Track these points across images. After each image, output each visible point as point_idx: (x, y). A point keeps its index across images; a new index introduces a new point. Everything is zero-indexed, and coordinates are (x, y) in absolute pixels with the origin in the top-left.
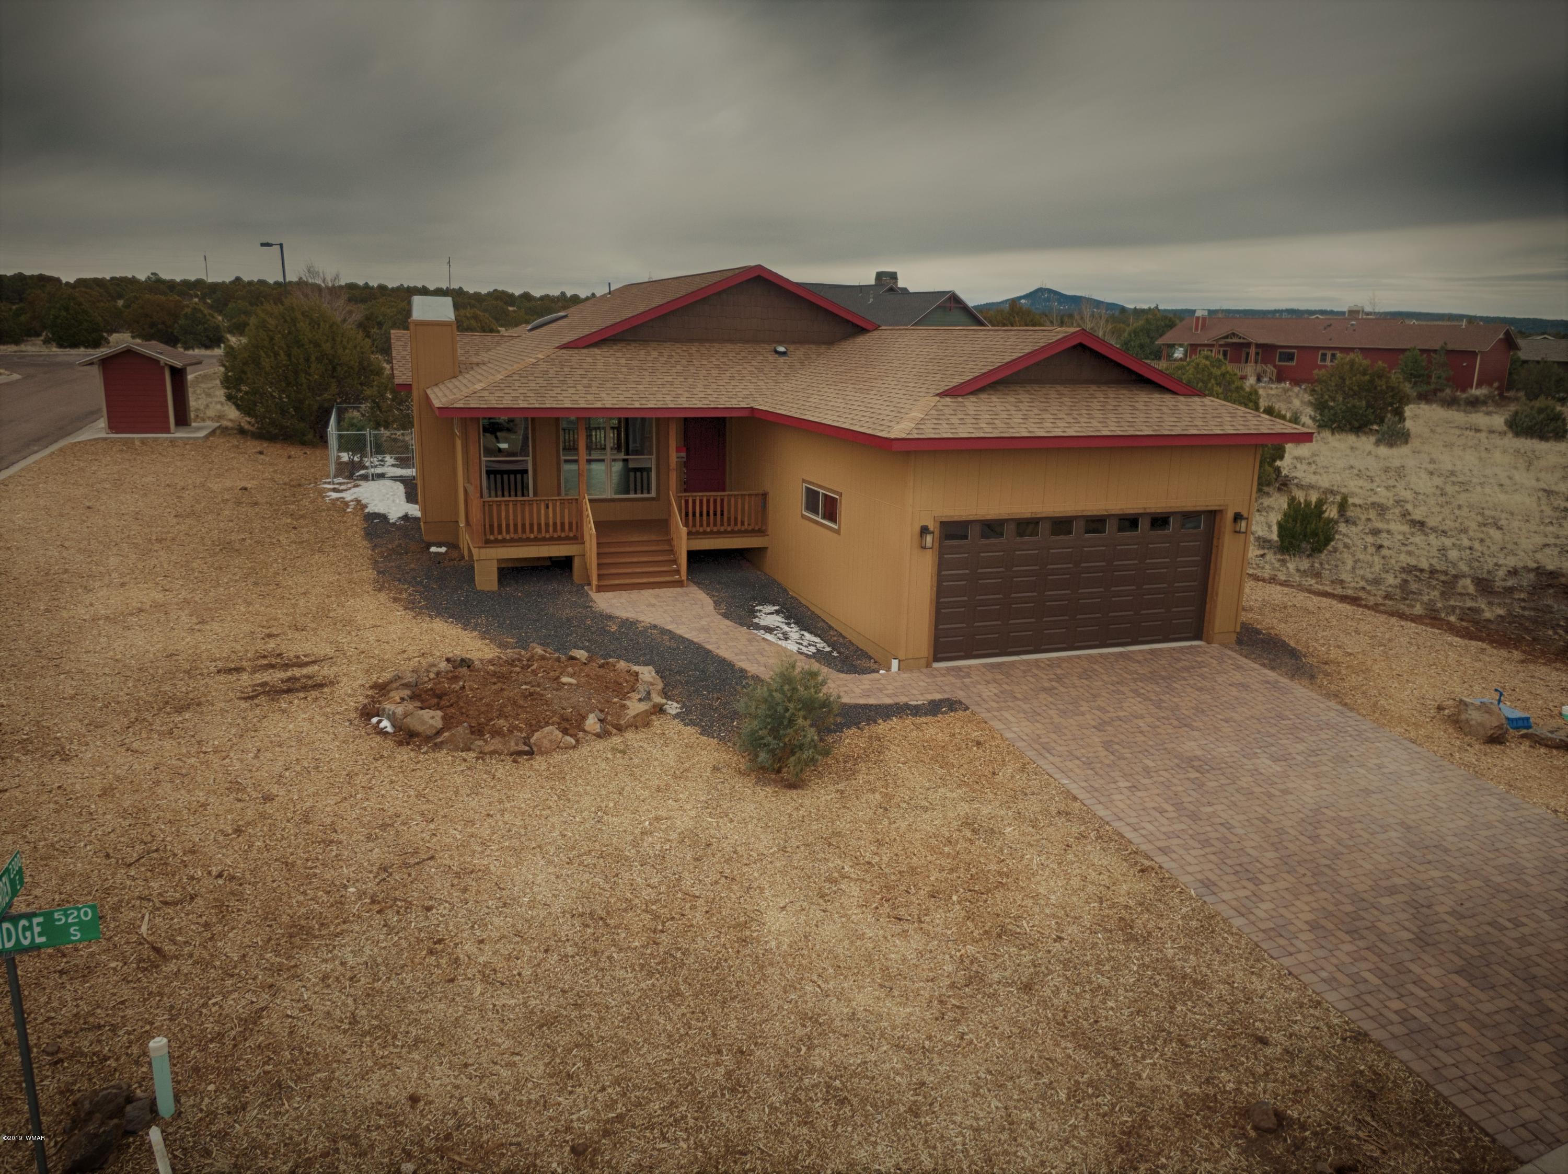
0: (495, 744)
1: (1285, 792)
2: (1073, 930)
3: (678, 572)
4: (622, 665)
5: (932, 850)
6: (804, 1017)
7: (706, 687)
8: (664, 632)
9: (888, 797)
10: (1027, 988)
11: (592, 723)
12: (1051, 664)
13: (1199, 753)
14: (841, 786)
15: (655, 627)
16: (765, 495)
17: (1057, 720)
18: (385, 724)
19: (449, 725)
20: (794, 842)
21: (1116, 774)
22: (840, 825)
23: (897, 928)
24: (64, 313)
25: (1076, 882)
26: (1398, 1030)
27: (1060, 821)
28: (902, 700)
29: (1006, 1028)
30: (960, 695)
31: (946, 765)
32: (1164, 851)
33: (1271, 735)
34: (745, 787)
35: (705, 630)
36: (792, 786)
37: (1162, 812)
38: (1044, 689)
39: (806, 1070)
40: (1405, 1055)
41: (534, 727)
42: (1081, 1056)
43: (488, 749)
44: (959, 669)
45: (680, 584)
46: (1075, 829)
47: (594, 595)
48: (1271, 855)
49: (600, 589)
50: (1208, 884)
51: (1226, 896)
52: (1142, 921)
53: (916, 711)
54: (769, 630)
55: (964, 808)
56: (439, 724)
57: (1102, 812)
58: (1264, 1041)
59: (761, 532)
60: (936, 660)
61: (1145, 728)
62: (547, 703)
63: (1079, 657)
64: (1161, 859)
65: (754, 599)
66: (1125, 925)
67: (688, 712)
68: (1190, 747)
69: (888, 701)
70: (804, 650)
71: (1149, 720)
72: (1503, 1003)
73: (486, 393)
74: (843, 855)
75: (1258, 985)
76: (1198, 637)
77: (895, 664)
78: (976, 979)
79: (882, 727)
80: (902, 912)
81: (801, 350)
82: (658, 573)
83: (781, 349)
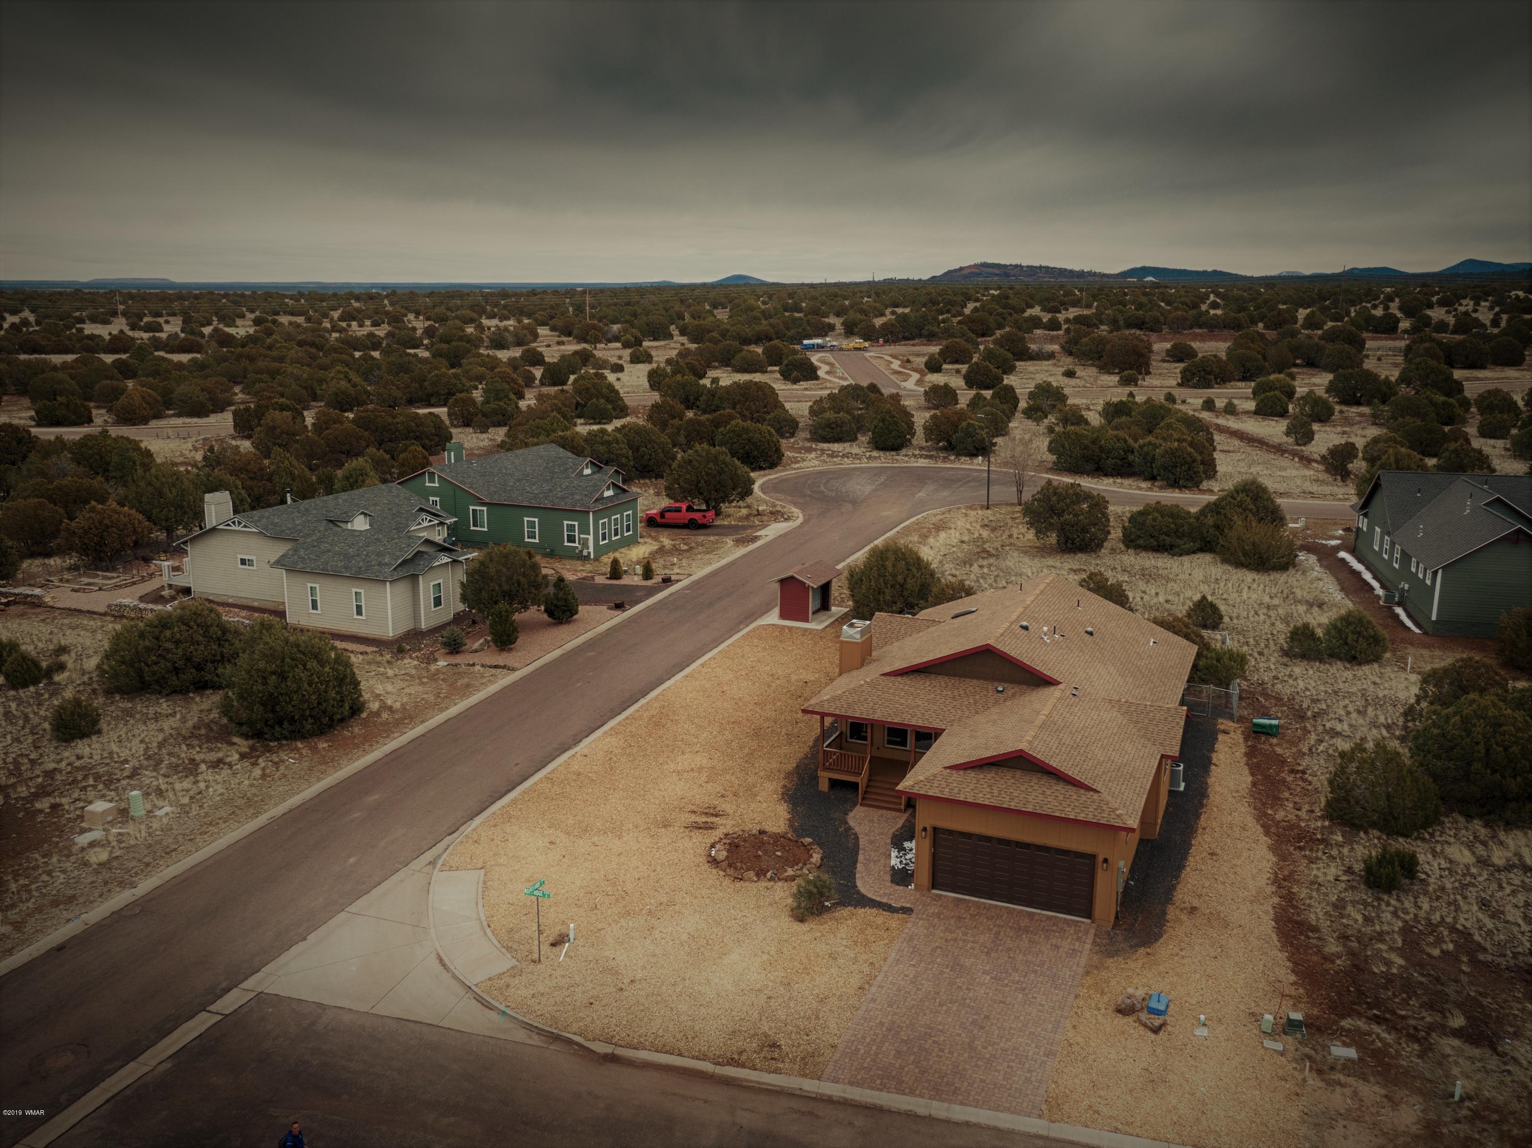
0: (732, 872)
4: (815, 851)
5: (807, 957)
7: (834, 871)
8: (856, 838)
9: (823, 936)
14: (815, 927)
15: (855, 834)
17: (937, 932)
18: (713, 852)
19: (726, 859)
20: (770, 938)
21: (916, 959)
22: (793, 938)
27: (865, 965)
31: (862, 933)
32: (880, 987)
34: (784, 916)
35: (873, 842)
36: (801, 921)
37: (906, 976)
41: (748, 870)
43: (730, 873)
47: (853, 809)
49: (856, 805)
50: (873, 1000)
51: (872, 1005)
53: (888, 908)
54: (901, 850)
55: (841, 949)
56: (723, 858)
57: (885, 968)
60: (933, 888)
61: (967, 948)
62: (760, 861)
63: (1007, 908)
64: (874, 988)
70: (897, 866)
71: (978, 945)
76: (1089, 916)
77: (913, 885)
81: (1011, 689)
82: (893, 803)
83: (1000, 689)
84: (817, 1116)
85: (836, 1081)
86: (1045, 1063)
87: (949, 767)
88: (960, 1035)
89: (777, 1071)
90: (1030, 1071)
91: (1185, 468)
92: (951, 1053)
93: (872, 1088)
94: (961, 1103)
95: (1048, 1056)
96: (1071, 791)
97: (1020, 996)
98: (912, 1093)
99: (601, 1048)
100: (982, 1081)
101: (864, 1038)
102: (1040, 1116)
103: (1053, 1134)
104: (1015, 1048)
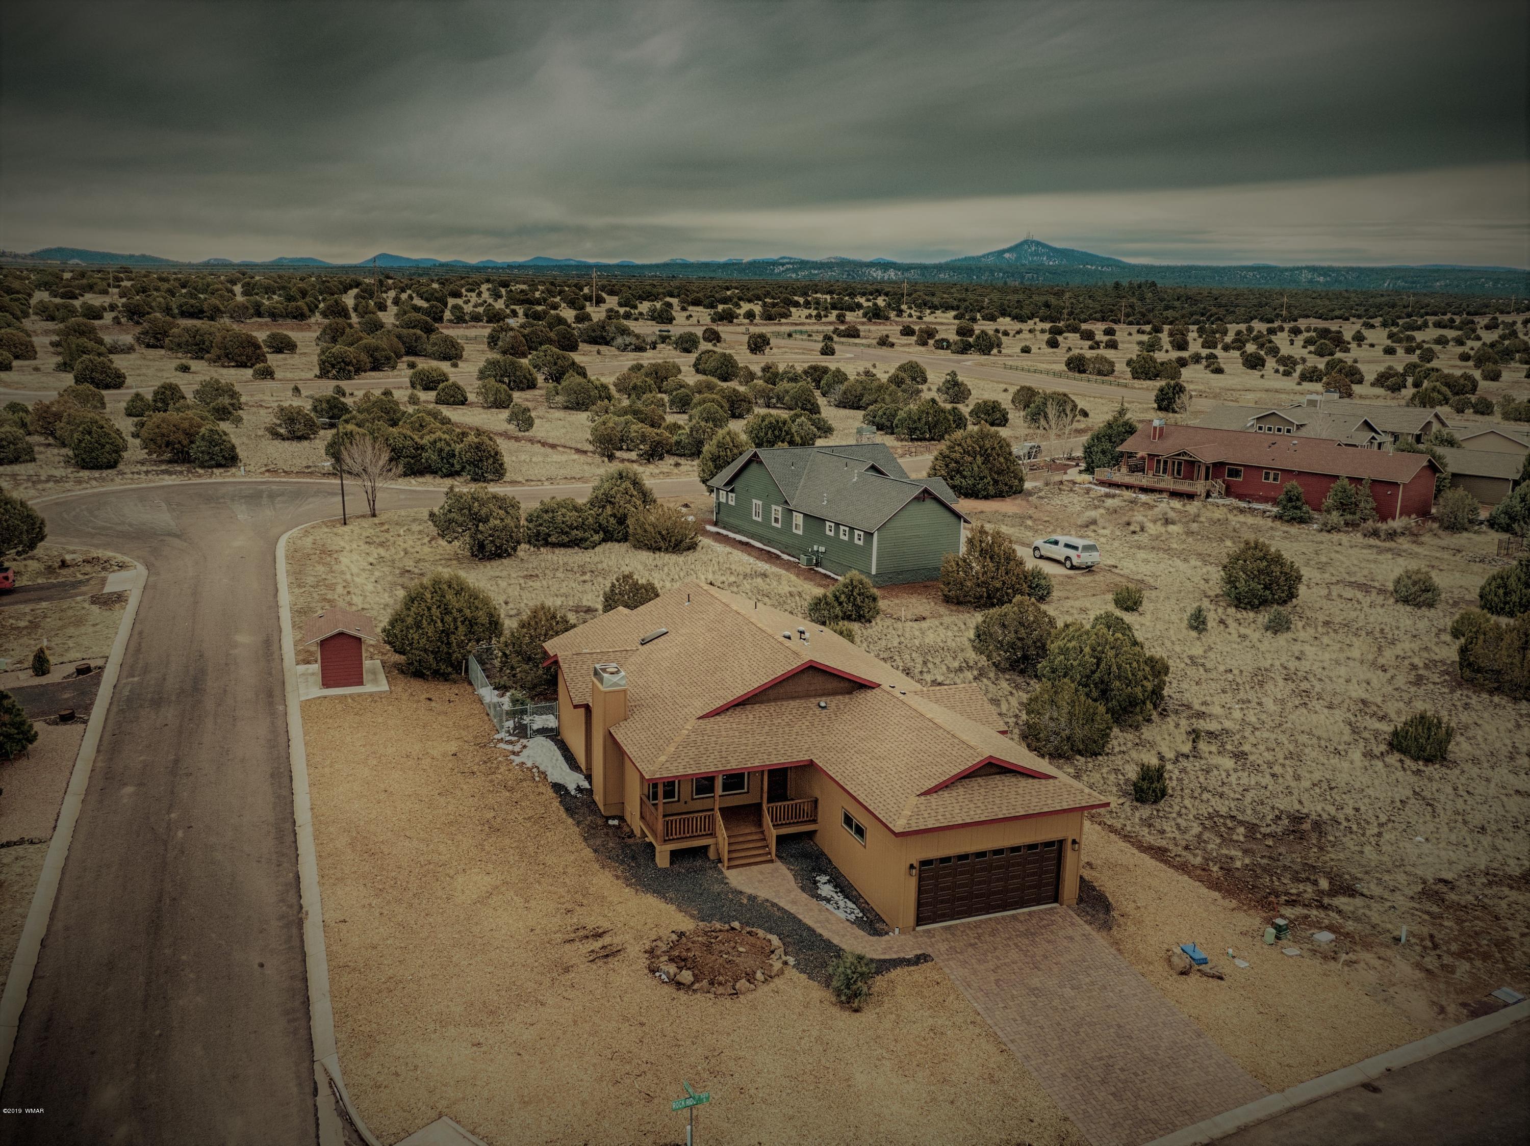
0: (721, 990)
1: (1073, 1008)
2: (971, 1079)
3: (770, 853)
4: (761, 933)
5: (918, 1044)
6: (875, 1115)
7: (804, 947)
8: (774, 905)
9: (898, 1016)
10: (952, 1102)
11: (759, 975)
12: (977, 925)
13: (1039, 985)
14: (877, 1010)
15: (767, 900)
16: (816, 801)
17: (976, 966)
18: (663, 977)
19: (697, 979)
20: (861, 1042)
21: (998, 1000)
22: (880, 1032)
23: (905, 1079)
24: (88, 437)
25: (974, 1057)
26: (1080, 1116)
27: (971, 1027)
28: (902, 955)
29: (943, 1117)
30: (929, 951)
31: (923, 997)
32: (1012, 1041)
33: (1075, 972)
34: (836, 1011)
35: (794, 902)
36: (856, 1011)
37: (1015, 1020)
38: (971, 945)
39: (878, 1132)
40: (1080, 1125)
41: (736, 980)
42: (968, 1127)
43: (719, 992)
44: (929, 931)
45: (772, 861)
46: (978, 1031)
47: (727, 873)
48: (1056, 1042)
49: (729, 868)
50: (1027, 1057)
51: (1033, 1063)
52: (998, 1074)
53: (908, 962)
54: (828, 900)
55: (931, 1021)
56: (691, 979)
57: (989, 1022)
58: (1032, 1121)
59: (814, 821)
60: (918, 925)
61: (1017, 970)
62: (737, 965)
63: (990, 919)
64: (1010, 1045)
65: (813, 870)
66: (991, 1076)
67: (799, 964)
68: (1035, 982)
69: (895, 956)
70: (849, 917)
71: (1020, 964)
72: (1123, 1106)
73: (668, 765)
74: (882, 1048)
75: (1035, 1100)
76: (1056, 900)
77: (897, 930)
78: (934, 1100)
79: (894, 974)
80: (907, 1073)
81: (834, 702)
82: (760, 855)
83: (823, 704)
87: (922, 794)
90: (1210, 1057)
91: (491, 461)
92: (1144, 1072)
94: (1216, 1113)
96: (1024, 783)
98: (1175, 1126)
100: (1198, 1085)
101: (1073, 1097)
102: (1269, 1092)
103: (1295, 1101)
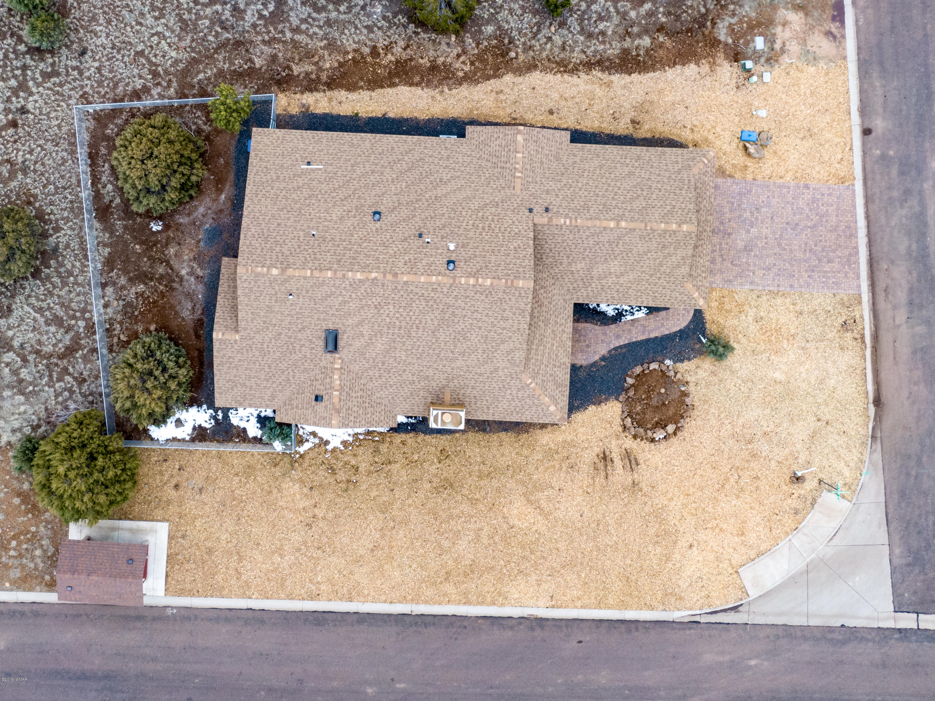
0: (688, 413)
7: (662, 350)
9: (740, 332)
11: (683, 389)
13: (743, 243)
14: (732, 340)
17: (716, 267)
18: (662, 437)
20: (753, 361)
21: (747, 273)
22: (749, 348)
27: (761, 300)
31: (731, 311)
32: (779, 286)
33: (740, 216)
34: (724, 362)
37: (764, 274)
41: (685, 403)
46: (765, 298)
48: (787, 264)
50: (792, 286)
51: (796, 286)
54: (621, 314)
55: (750, 318)
56: (674, 426)
57: (761, 288)
64: (781, 289)
67: (674, 359)
68: (740, 243)
70: (644, 311)
74: (761, 354)
79: (707, 316)
80: (782, 351)
84: (887, 287)
85: (859, 286)
86: (814, 189)
88: (806, 235)
89: (862, 317)
90: (823, 195)
92: (821, 236)
93: (859, 267)
94: (856, 222)
95: (808, 189)
97: (763, 209)
98: (856, 248)
99: (872, 409)
100: (837, 216)
101: (823, 282)
102: (853, 185)
104: (808, 204)
